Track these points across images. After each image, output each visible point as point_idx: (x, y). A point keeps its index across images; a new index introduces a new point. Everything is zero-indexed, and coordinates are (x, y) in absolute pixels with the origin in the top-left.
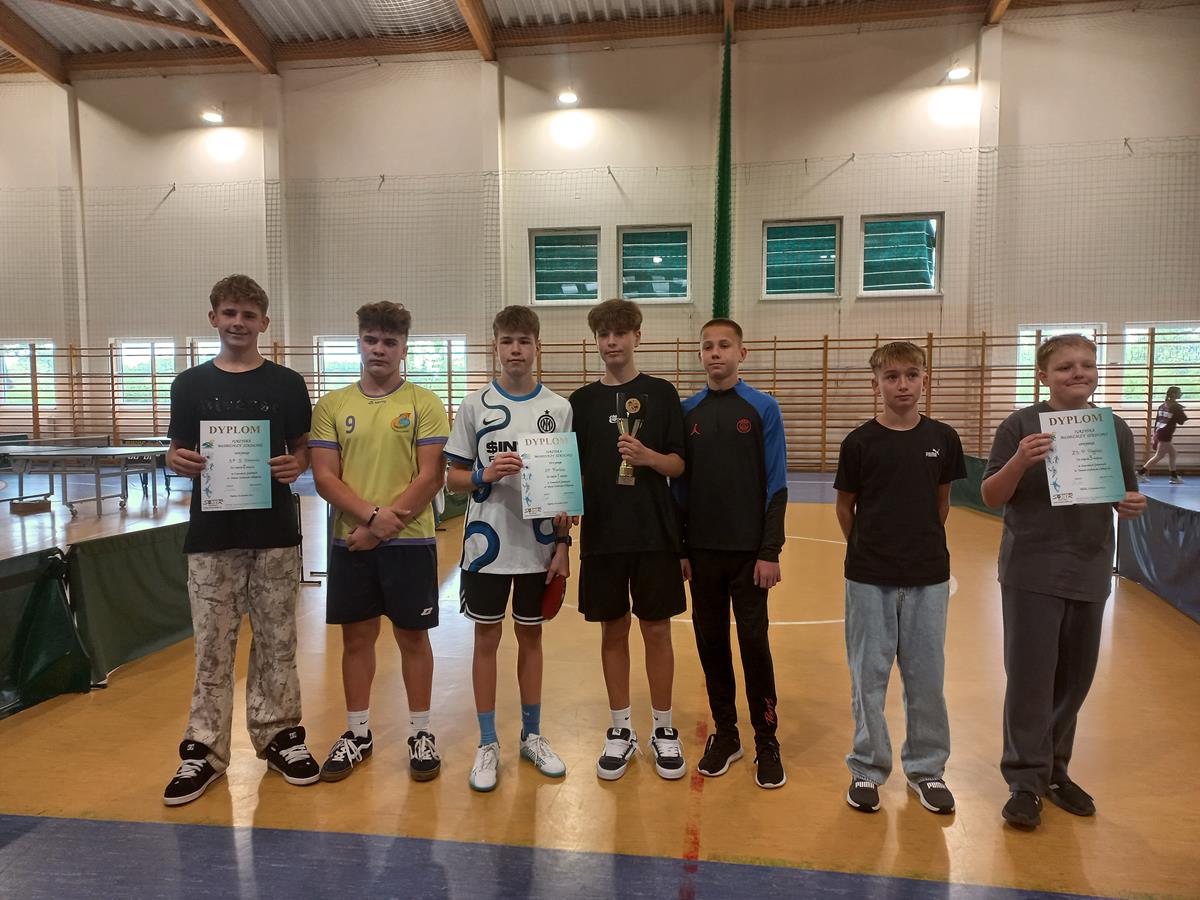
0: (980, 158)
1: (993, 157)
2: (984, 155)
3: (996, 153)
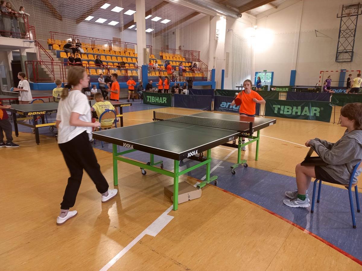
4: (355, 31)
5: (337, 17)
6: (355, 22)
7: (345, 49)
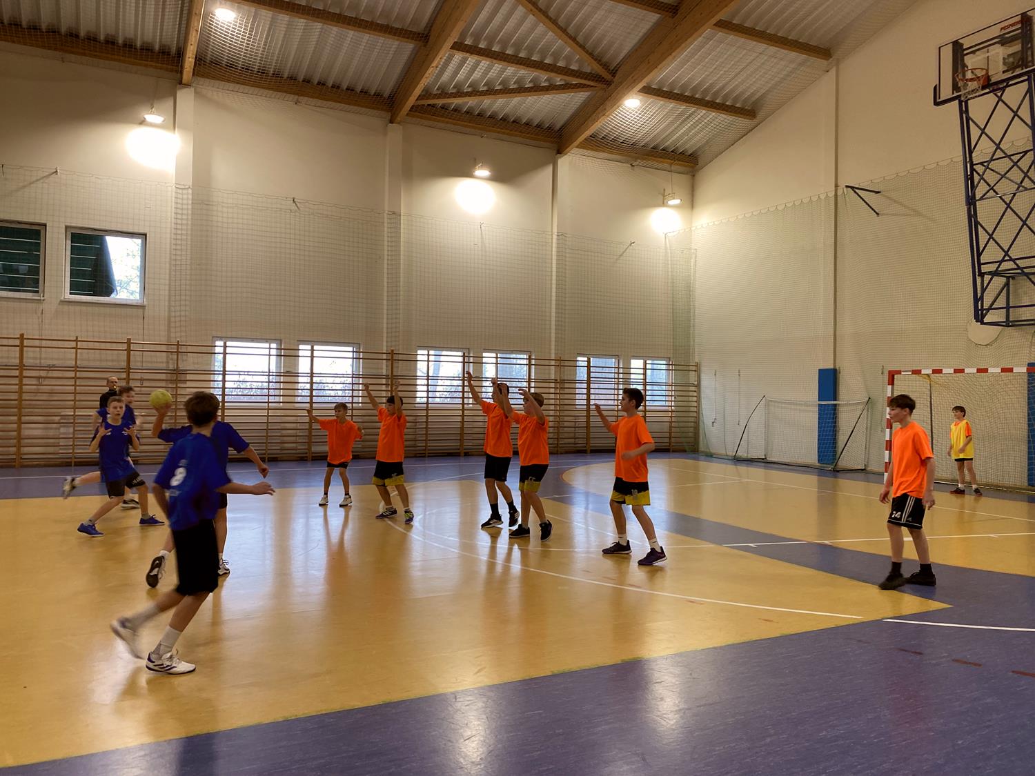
0: (177, 193)
1: (188, 194)
2: (180, 191)
3: (190, 191)
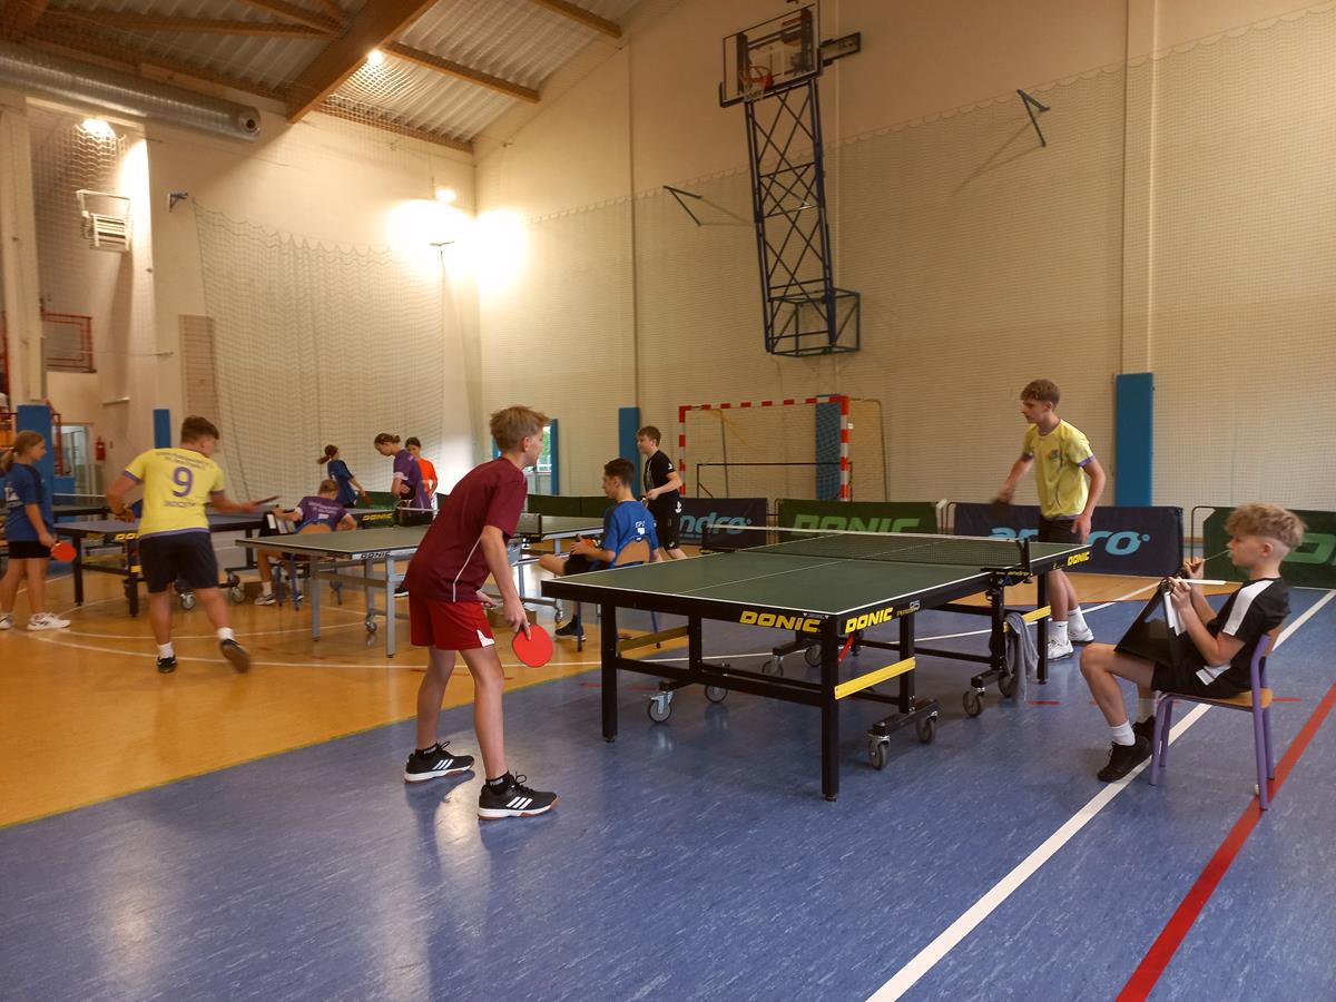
4: (820, 176)
5: (723, 105)
6: (806, 120)
7: (793, 282)
